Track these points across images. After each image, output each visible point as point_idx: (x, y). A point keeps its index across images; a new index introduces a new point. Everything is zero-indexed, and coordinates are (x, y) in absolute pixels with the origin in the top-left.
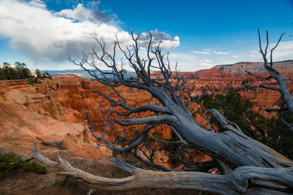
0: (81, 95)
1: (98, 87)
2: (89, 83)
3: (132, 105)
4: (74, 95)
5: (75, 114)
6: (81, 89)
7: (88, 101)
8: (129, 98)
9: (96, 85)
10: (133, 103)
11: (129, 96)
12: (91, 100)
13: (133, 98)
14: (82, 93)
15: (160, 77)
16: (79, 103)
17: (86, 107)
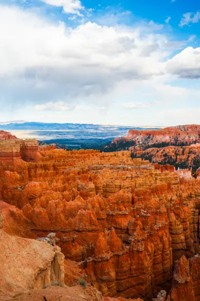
0: (20, 173)
1: (51, 158)
2: (34, 149)
3: (129, 198)
4: (8, 172)
5: (12, 214)
6: (19, 161)
7: (36, 185)
8: (118, 183)
9: (48, 152)
10: (130, 195)
11: (116, 179)
12: (41, 185)
13: (127, 183)
14: (20, 170)
15: (180, 139)
16: (16, 188)
17: (31, 199)
